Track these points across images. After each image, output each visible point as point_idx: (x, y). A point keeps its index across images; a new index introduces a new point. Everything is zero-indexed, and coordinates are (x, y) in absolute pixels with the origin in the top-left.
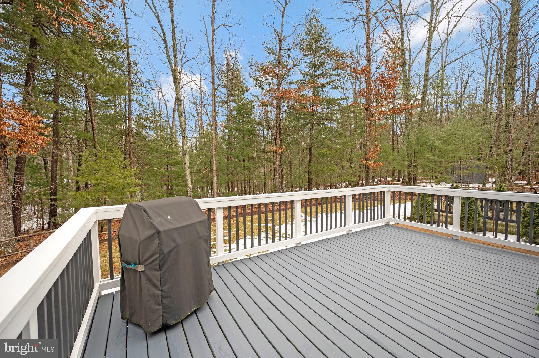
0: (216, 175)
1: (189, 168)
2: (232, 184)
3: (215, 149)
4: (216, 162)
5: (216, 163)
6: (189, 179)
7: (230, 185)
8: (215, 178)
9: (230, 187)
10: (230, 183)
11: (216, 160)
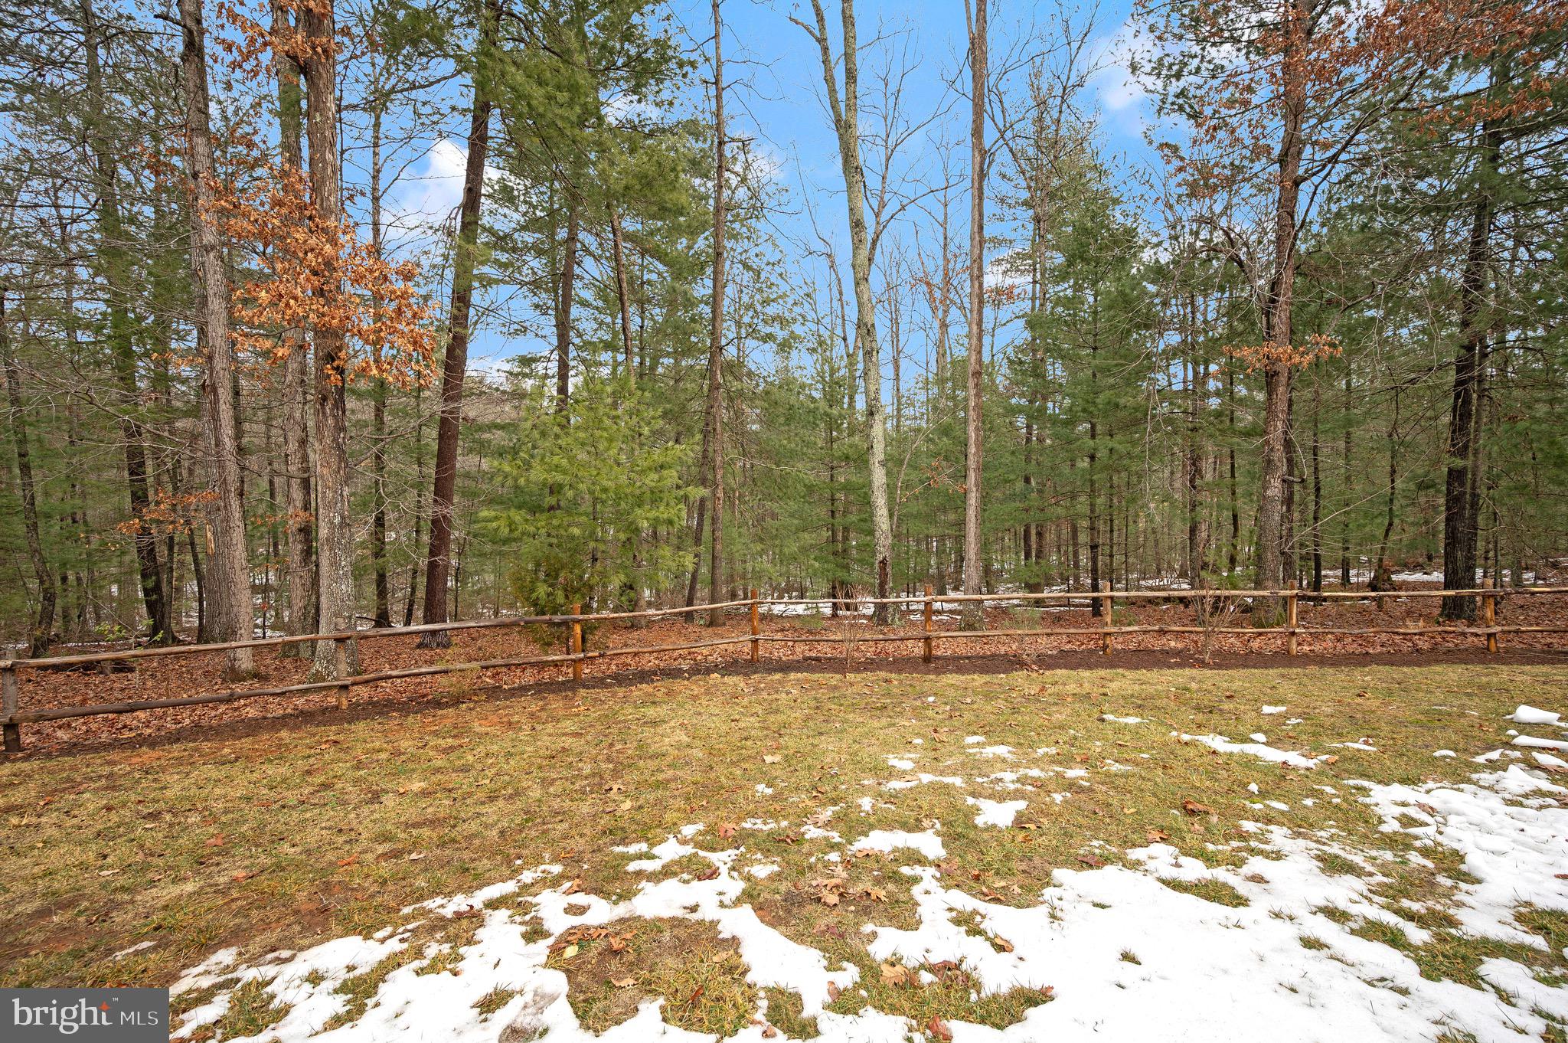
0: (977, 485)
1: (883, 464)
2: (1040, 534)
3: (976, 385)
4: (977, 435)
5: (977, 439)
6: (880, 500)
7: (1033, 537)
8: (973, 499)
9: (1034, 546)
10: (1033, 532)
11: (977, 429)
